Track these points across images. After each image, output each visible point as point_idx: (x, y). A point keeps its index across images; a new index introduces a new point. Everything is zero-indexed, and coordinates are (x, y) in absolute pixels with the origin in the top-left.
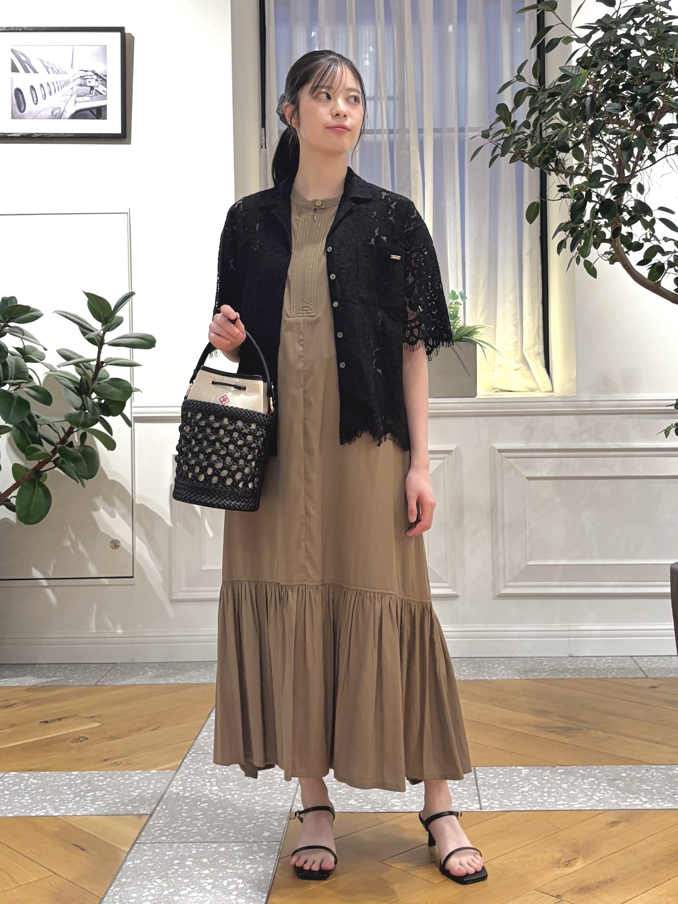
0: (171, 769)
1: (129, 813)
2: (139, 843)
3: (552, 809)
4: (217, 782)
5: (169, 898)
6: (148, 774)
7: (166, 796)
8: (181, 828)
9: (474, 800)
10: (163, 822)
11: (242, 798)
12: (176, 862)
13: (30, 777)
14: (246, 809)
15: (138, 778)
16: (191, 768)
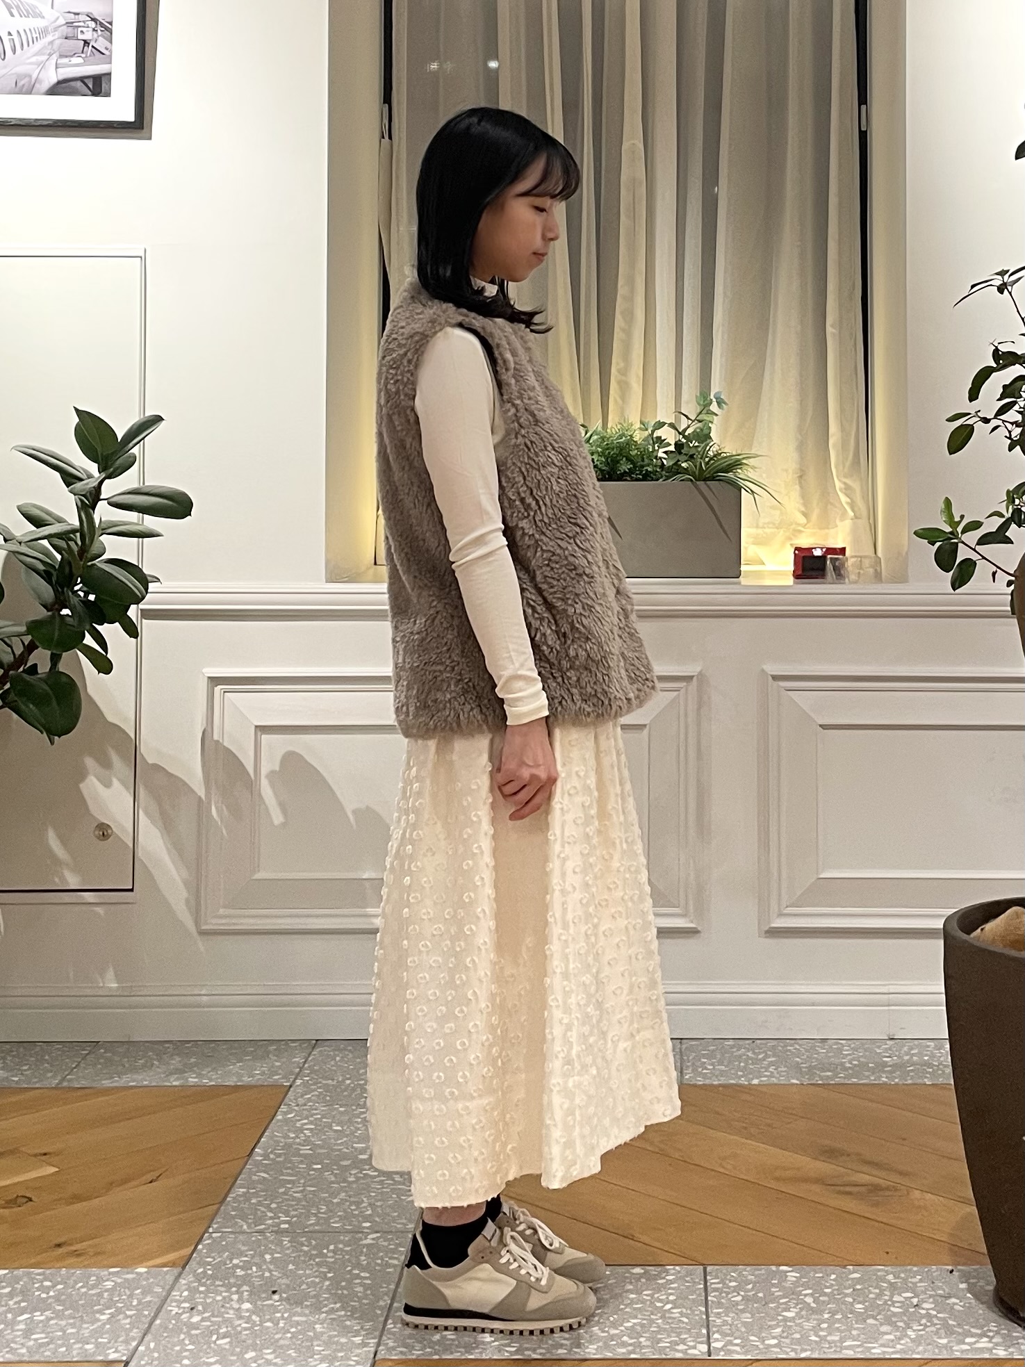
0: (173, 1264)
1: (88, 1358)
3: (833, 1356)
4: (251, 1293)
6: (130, 1276)
7: (158, 1322)
9: (699, 1335)
11: (292, 1327)
14: (298, 1350)
15: (113, 1284)
16: (209, 1263)
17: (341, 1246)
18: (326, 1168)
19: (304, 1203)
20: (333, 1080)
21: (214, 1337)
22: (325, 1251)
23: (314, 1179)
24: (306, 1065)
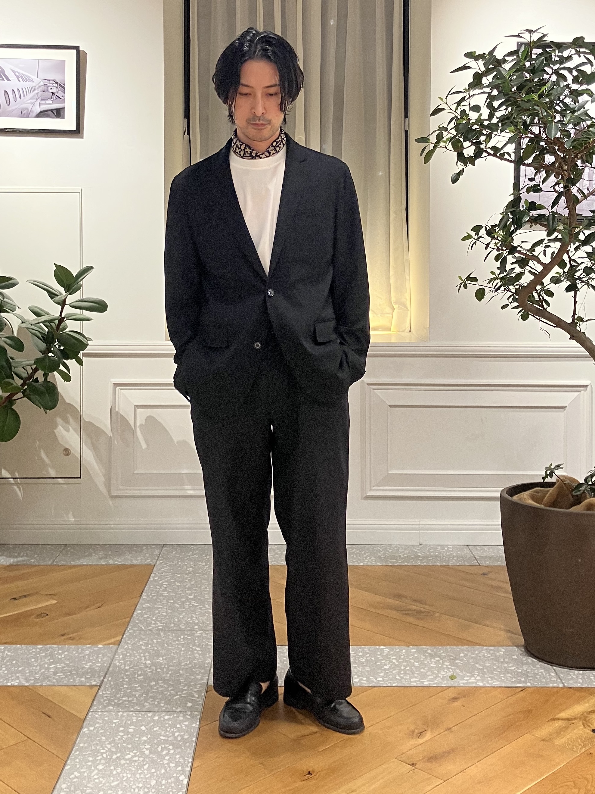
0: (114, 644)
1: (83, 684)
2: (92, 712)
3: (407, 685)
4: (149, 656)
5: (118, 762)
6: (96, 649)
7: (111, 669)
8: (124, 699)
10: (109, 693)
11: (169, 671)
12: (121, 729)
13: (5, 650)
14: (173, 681)
15: (89, 652)
16: (130, 644)
17: (186, 636)
18: (175, 602)
19: (167, 617)
20: (173, 562)
21: (136, 676)
22: (180, 639)
23: (170, 607)
24: (160, 556)
